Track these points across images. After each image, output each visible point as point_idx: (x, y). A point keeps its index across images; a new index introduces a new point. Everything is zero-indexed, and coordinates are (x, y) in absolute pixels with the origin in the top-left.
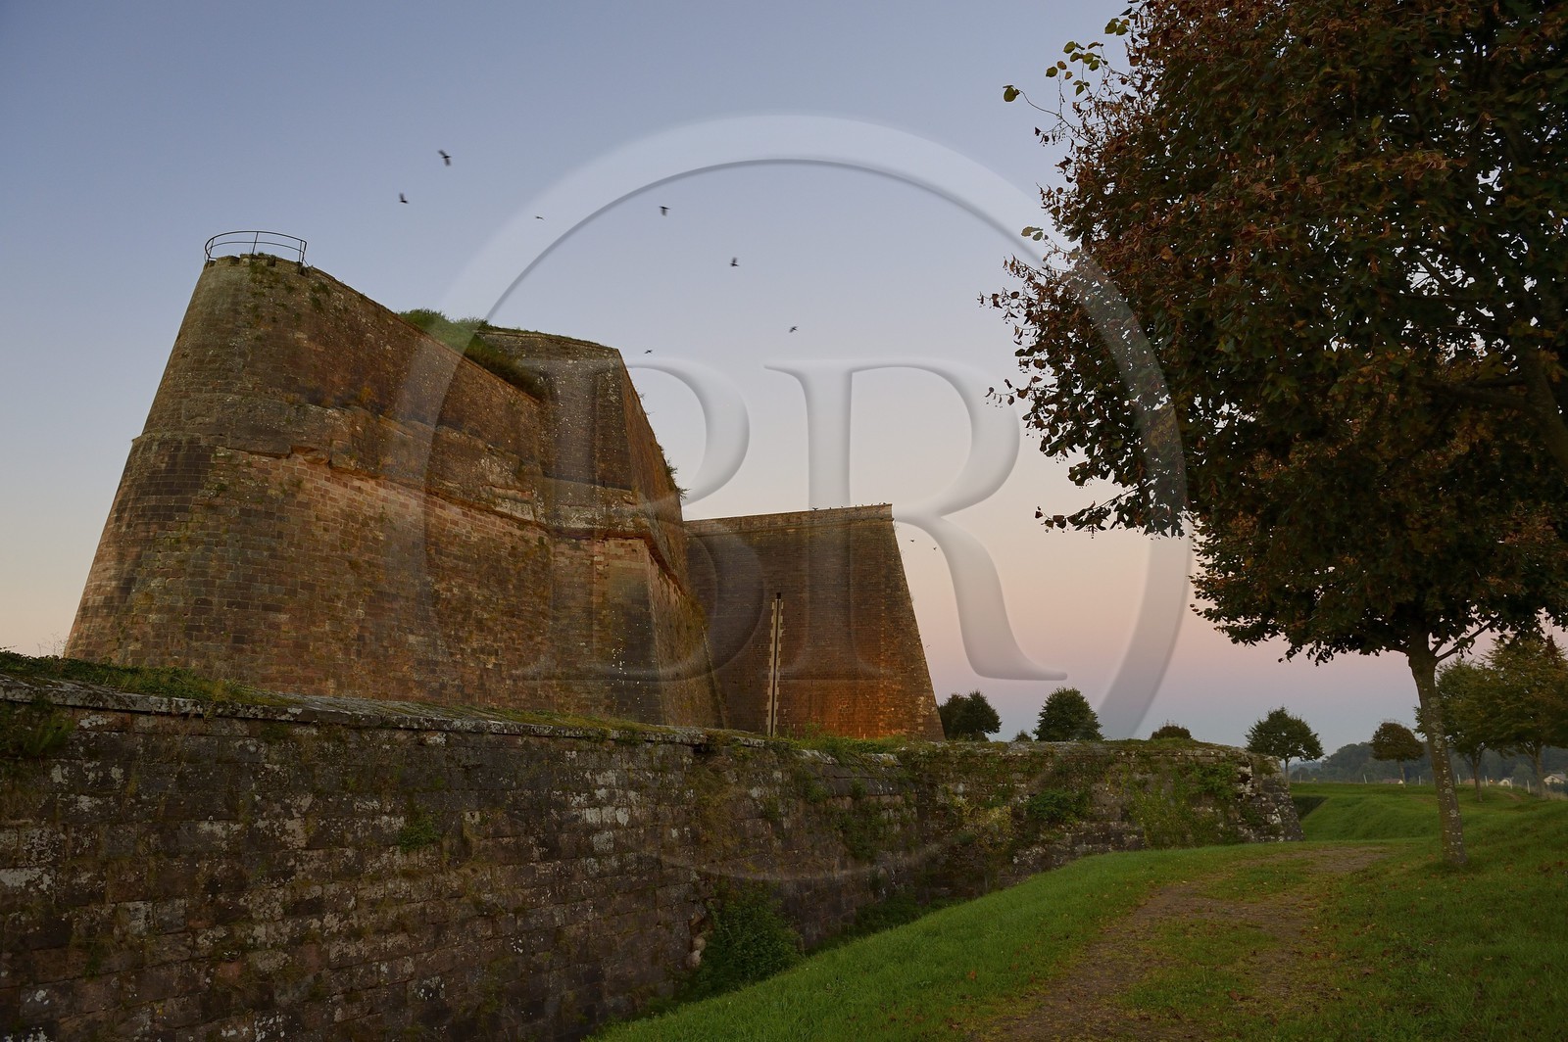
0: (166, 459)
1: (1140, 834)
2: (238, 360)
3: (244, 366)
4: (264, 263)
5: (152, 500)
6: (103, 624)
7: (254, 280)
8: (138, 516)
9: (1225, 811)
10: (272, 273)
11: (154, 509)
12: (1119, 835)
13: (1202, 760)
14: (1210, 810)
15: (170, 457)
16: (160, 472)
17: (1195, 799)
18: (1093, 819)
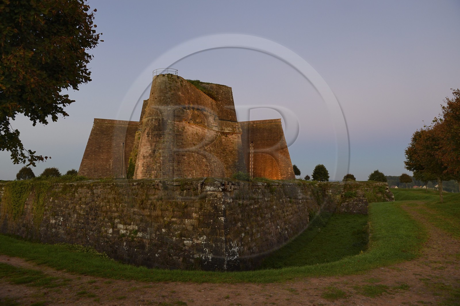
0: (157, 123)
1: (366, 200)
2: (169, 100)
3: (170, 101)
4: (170, 76)
5: (156, 132)
6: (150, 160)
7: (169, 80)
8: (153, 136)
9: (383, 195)
10: (172, 78)
11: (157, 134)
12: (362, 200)
13: (379, 185)
14: (380, 195)
15: (158, 123)
16: (156, 126)
17: (377, 193)
18: (357, 197)
